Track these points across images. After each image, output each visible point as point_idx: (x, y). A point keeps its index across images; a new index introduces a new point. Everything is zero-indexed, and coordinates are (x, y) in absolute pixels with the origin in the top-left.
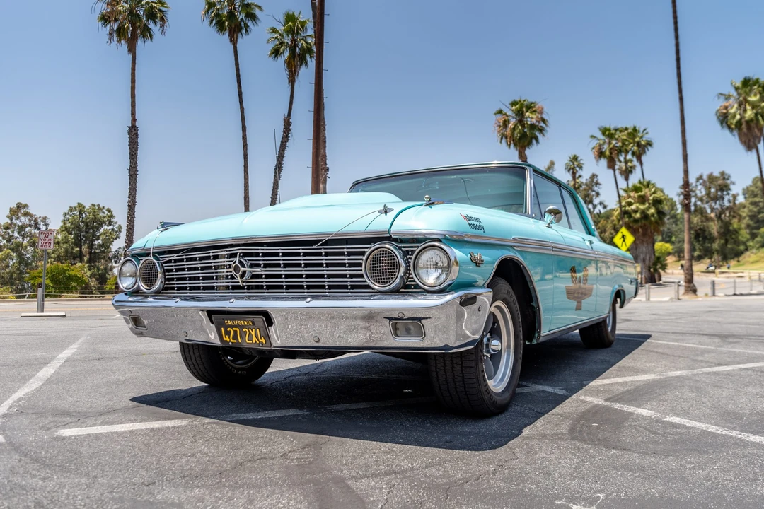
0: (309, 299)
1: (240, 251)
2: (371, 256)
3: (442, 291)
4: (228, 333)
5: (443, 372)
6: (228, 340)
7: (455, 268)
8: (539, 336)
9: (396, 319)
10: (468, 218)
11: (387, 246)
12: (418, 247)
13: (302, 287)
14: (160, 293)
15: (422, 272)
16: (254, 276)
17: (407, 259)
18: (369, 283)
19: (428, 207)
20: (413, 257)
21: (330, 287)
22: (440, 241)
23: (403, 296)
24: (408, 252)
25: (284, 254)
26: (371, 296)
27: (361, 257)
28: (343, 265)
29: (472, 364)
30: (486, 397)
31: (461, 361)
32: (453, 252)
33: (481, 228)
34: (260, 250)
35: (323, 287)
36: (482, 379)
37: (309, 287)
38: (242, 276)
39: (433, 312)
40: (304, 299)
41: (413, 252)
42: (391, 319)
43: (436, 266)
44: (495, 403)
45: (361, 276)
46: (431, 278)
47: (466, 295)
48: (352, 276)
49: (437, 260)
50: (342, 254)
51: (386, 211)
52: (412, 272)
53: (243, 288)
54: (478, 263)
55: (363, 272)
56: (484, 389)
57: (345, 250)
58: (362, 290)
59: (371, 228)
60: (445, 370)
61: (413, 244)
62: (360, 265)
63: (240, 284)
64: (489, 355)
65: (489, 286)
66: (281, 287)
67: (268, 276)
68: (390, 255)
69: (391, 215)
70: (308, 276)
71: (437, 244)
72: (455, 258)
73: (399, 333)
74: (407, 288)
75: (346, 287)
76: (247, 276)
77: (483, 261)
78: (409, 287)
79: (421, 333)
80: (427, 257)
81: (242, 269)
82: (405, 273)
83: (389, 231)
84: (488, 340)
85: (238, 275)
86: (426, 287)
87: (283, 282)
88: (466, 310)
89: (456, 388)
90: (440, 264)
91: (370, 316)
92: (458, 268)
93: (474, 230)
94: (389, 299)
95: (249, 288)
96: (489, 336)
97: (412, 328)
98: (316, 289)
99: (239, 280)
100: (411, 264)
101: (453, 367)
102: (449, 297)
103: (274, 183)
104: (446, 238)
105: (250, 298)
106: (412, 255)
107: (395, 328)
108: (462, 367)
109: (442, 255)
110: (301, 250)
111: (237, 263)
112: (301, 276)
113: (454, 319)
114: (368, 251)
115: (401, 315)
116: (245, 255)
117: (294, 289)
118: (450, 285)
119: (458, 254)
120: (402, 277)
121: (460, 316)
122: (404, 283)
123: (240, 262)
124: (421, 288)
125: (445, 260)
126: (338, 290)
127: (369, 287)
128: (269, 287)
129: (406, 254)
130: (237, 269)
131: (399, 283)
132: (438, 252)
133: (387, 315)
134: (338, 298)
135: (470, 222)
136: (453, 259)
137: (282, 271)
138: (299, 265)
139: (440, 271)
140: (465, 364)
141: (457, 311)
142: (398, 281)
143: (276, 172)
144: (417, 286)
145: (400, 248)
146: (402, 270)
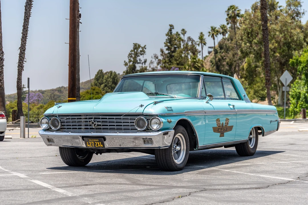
0: (118, 133)
1: (94, 117)
2: (137, 120)
3: (158, 131)
4: (89, 144)
5: (159, 156)
6: (89, 146)
7: (162, 124)
8: (198, 146)
9: (145, 139)
10: (167, 108)
11: (142, 117)
12: (151, 118)
13: (115, 129)
14: (59, 130)
15: (152, 125)
16: (98, 125)
17: (148, 121)
18: (137, 128)
19: (155, 105)
20: (150, 121)
21: (124, 129)
22: (158, 116)
23: (147, 132)
24: (148, 119)
25: (109, 119)
26: (137, 132)
27: (134, 120)
28: (128, 122)
29: (168, 153)
30: (173, 164)
31: (165, 152)
32: (161, 119)
33: (172, 110)
34: (101, 117)
35: (122, 129)
36: (172, 158)
37: (117, 129)
38: (94, 125)
39: (156, 137)
40: (116, 133)
41: (150, 119)
42: (143, 139)
43: (156, 123)
44: (176, 166)
45: (134, 126)
46: (155, 127)
47: (165, 132)
48: (131, 126)
49: (157, 122)
50: (128, 119)
51: (142, 106)
52: (149, 125)
53: (94, 129)
54: (170, 122)
55: (135, 125)
56: (172, 161)
57: (129, 118)
58: (134, 130)
59: (137, 112)
60: (160, 155)
61: (150, 117)
62: (134, 123)
63: (94, 128)
64: (176, 152)
65: (174, 129)
66: (108, 129)
67: (103, 125)
68: (143, 120)
69: (143, 107)
70: (117, 126)
71: (157, 117)
72: (162, 121)
73: (145, 143)
74: (148, 130)
75: (129, 129)
76: (96, 125)
77: (171, 121)
78: (149, 129)
79: (152, 143)
80: (154, 121)
81: (95, 123)
82: (147, 125)
83: (143, 113)
84: (176, 146)
85: (93, 125)
86: (153, 130)
87: (109, 127)
88: (166, 136)
89: (163, 161)
90: (158, 123)
91: (136, 138)
92: (163, 124)
93: (169, 112)
94: (143, 133)
95: (96, 129)
96: (176, 145)
97: (149, 141)
98: (119, 130)
99: (93, 126)
100: (149, 123)
101: (162, 154)
102: (160, 132)
103: (25, 20)
104: (159, 115)
105: (97, 132)
106: (150, 120)
107: (144, 142)
108: (165, 154)
109: (158, 120)
110: (115, 117)
111: (93, 121)
112: (114, 126)
113: (162, 139)
114: (137, 118)
115: (146, 138)
116: (95, 118)
117: (112, 130)
118: (160, 129)
119: (163, 120)
120: (147, 127)
121: (164, 138)
122: (147, 128)
123: (94, 121)
124: (152, 130)
125: (159, 122)
126: (126, 130)
127: (136, 129)
128: (103, 129)
129: (148, 120)
130: (93, 123)
131: (146, 128)
132: (157, 120)
133: (142, 137)
134: (126, 133)
135: (168, 109)
136: (161, 121)
137: (108, 124)
138: (114, 122)
139: (158, 125)
140: (166, 153)
141: (163, 137)
142: (145, 128)
143: (26, 9)
144: (151, 129)
145: (146, 118)
146: (147, 124)
